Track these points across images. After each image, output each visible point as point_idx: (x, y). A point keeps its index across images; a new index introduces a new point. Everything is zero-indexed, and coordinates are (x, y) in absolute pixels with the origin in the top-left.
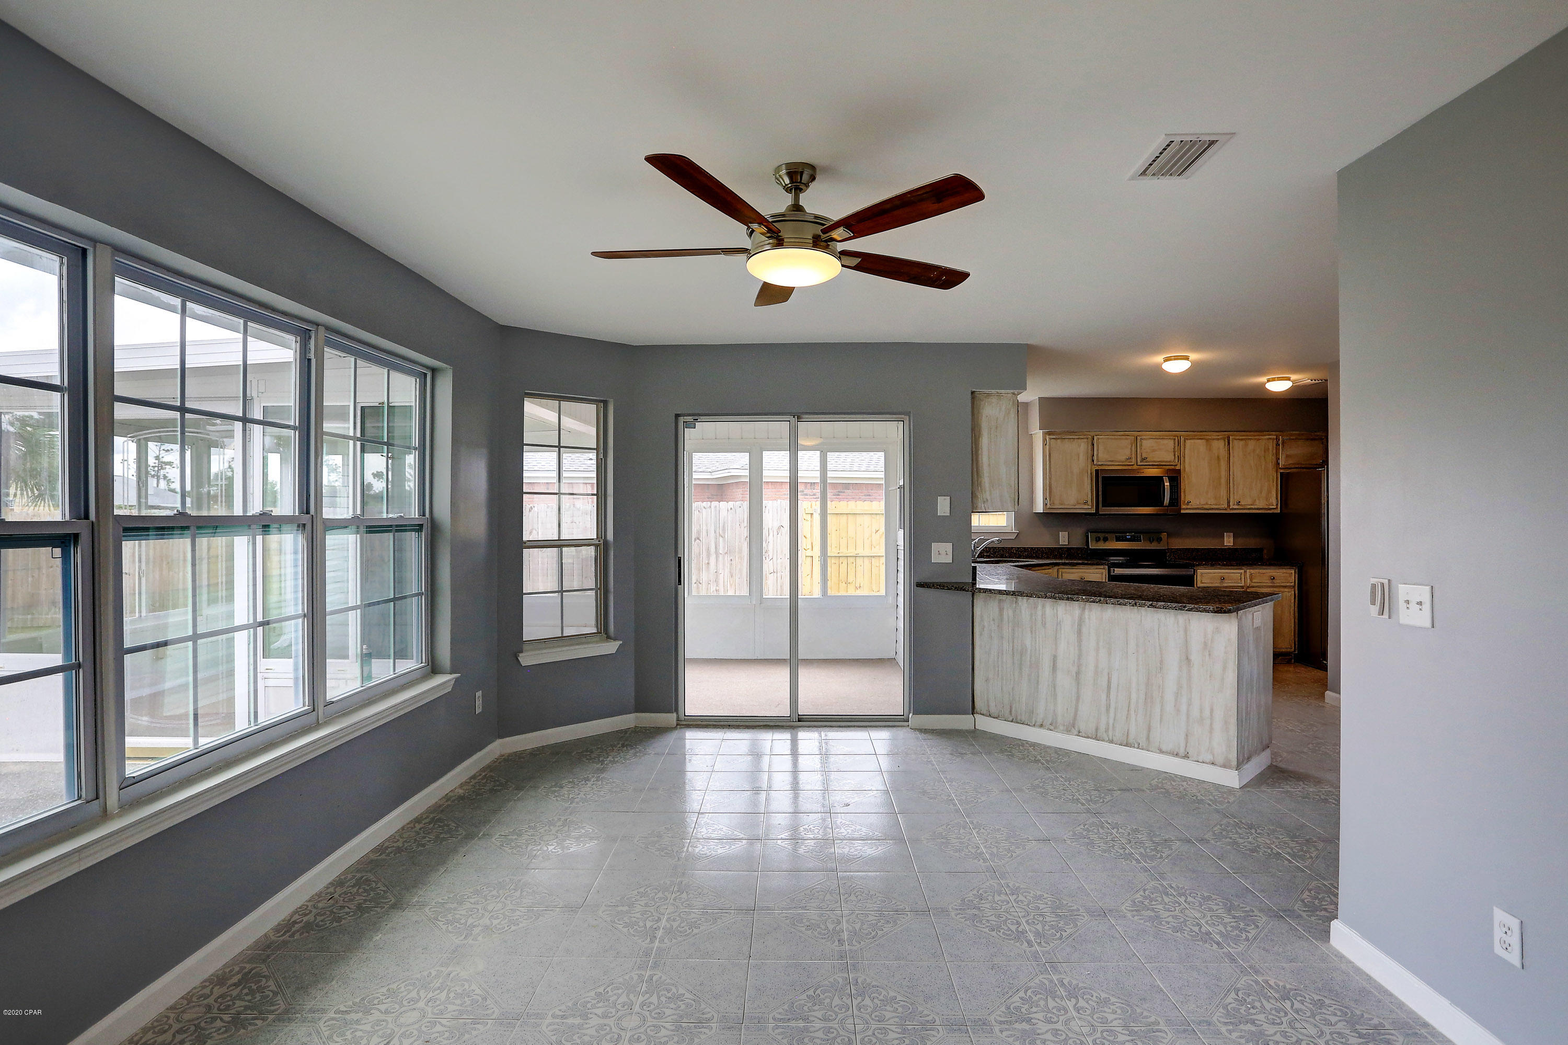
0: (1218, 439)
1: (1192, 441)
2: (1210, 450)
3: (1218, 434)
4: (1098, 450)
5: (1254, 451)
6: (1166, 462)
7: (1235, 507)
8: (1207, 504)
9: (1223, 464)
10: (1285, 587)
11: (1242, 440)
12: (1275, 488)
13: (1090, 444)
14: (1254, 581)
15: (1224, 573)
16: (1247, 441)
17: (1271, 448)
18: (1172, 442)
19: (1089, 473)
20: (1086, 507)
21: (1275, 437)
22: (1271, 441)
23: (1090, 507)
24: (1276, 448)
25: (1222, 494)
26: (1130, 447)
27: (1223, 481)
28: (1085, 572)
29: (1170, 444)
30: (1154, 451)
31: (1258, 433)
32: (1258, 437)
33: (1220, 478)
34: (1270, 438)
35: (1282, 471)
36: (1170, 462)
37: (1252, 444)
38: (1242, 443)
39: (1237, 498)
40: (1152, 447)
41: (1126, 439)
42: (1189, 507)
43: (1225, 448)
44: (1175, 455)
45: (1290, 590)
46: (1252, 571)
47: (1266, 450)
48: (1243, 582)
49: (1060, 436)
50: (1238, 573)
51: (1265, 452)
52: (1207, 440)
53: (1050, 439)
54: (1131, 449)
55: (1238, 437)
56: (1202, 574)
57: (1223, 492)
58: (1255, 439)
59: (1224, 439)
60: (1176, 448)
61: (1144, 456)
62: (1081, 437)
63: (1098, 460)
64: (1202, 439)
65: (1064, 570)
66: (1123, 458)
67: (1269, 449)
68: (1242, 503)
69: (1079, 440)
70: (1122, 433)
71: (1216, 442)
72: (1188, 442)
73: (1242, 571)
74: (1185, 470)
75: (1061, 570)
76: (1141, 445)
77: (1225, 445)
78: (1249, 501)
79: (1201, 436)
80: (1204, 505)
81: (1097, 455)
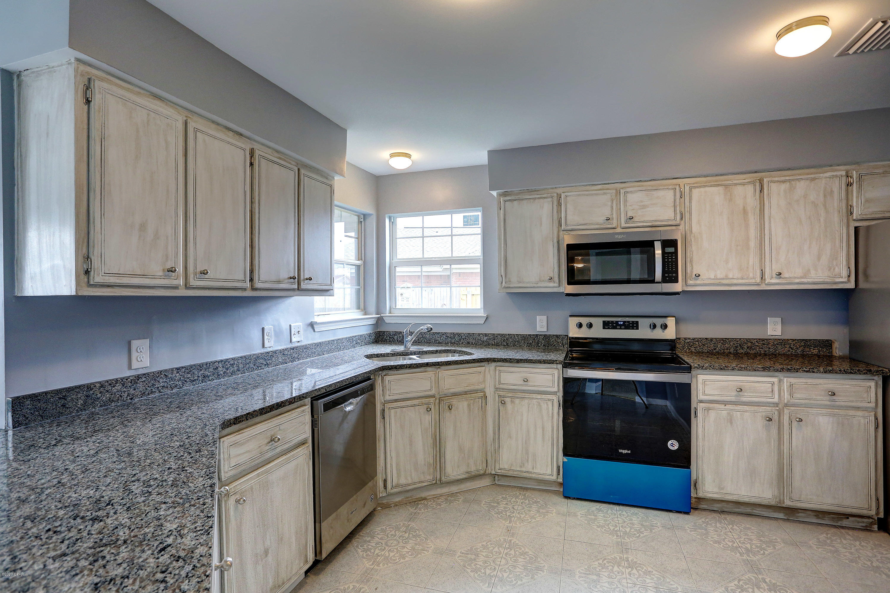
0: (744, 184)
1: (702, 189)
2: (731, 200)
3: (744, 176)
4: (566, 211)
5: (805, 196)
6: (662, 221)
7: (774, 281)
8: (727, 278)
9: (753, 220)
10: (858, 408)
11: (784, 182)
12: (845, 252)
13: (555, 203)
14: (796, 395)
15: (742, 381)
16: (793, 183)
17: (836, 190)
18: (671, 193)
19: (555, 241)
20: (552, 285)
21: (844, 173)
22: (837, 181)
23: (556, 285)
24: (847, 191)
25: (751, 263)
26: (610, 203)
27: (753, 243)
28: (531, 373)
29: (668, 196)
30: (644, 207)
31: (812, 170)
32: (812, 176)
33: (748, 239)
34: (836, 176)
35: (857, 224)
36: (668, 220)
37: (801, 187)
38: (783, 186)
39: (776, 268)
40: (642, 202)
41: (605, 194)
42: (698, 282)
43: (755, 195)
44: (675, 211)
45: (866, 414)
46: (793, 380)
47: (828, 194)
48: (776, 396)
49: (517, 197)
50: (769, 383)
51: (825, 196)
52: (726, 186)
53: (505, 201)
54: (612, 207)
55: (776, 179)
56: (704, 381)
57: (753, 260)
58: (807, 179)
59: (753, 183)
60: (678, 201)
61: (630, 214)
62: (544, 196)
63: (566, 225)
64: (718, 185)
65: (501, 368)
66: (601, 219)
67: (832, 191)
68: (786, 275)
69: (542, 200)
70: (599, 187)
71: (740, 188)
72: (695, 192)
73: (775, 380)
74: (691, 231)
75: (498, 368)
76: (626, 201)
77: (755, 191)
78: (799, 272)
79: (716, 181)
80: (723, 279)
81: (566, 217)
